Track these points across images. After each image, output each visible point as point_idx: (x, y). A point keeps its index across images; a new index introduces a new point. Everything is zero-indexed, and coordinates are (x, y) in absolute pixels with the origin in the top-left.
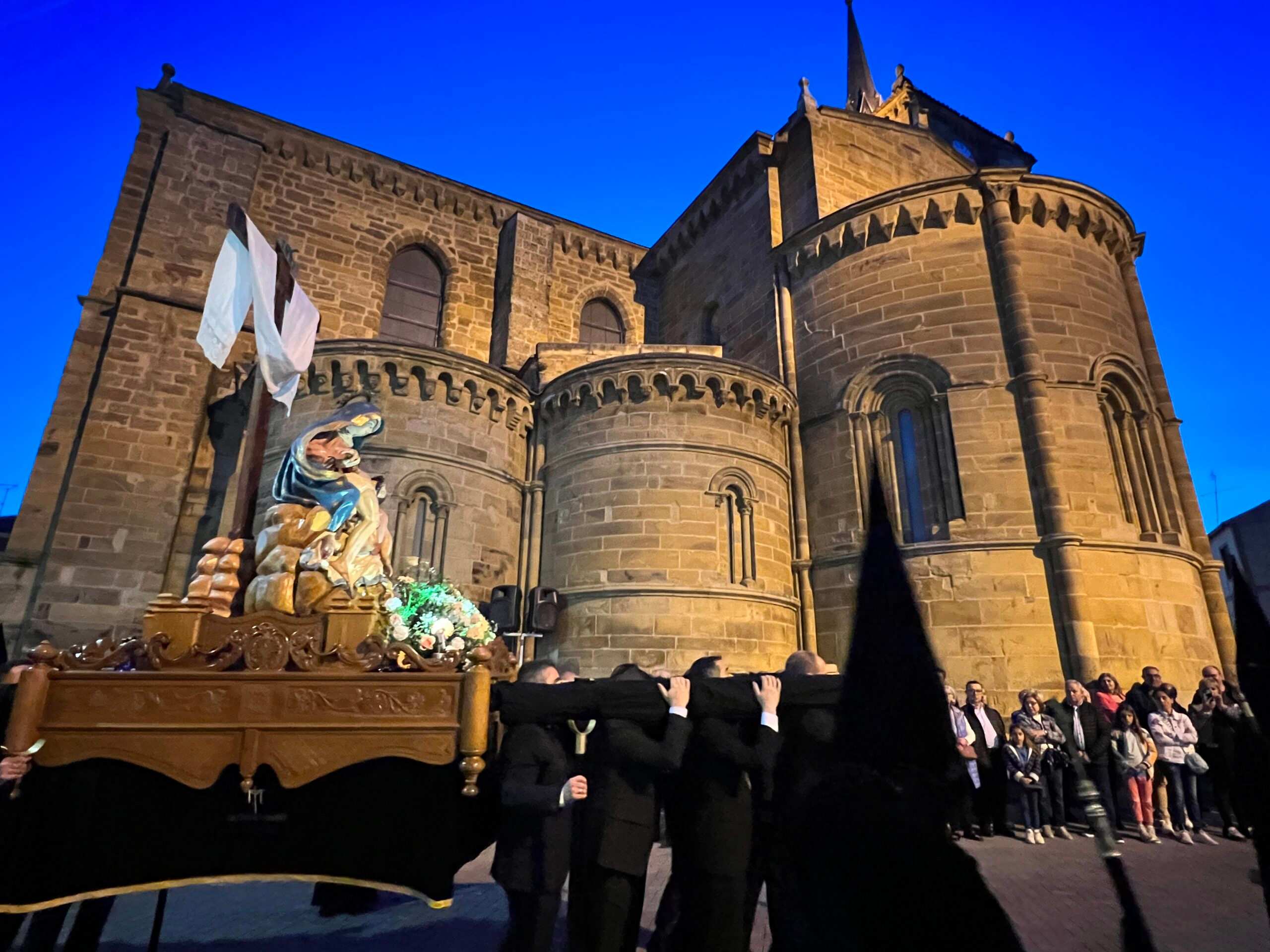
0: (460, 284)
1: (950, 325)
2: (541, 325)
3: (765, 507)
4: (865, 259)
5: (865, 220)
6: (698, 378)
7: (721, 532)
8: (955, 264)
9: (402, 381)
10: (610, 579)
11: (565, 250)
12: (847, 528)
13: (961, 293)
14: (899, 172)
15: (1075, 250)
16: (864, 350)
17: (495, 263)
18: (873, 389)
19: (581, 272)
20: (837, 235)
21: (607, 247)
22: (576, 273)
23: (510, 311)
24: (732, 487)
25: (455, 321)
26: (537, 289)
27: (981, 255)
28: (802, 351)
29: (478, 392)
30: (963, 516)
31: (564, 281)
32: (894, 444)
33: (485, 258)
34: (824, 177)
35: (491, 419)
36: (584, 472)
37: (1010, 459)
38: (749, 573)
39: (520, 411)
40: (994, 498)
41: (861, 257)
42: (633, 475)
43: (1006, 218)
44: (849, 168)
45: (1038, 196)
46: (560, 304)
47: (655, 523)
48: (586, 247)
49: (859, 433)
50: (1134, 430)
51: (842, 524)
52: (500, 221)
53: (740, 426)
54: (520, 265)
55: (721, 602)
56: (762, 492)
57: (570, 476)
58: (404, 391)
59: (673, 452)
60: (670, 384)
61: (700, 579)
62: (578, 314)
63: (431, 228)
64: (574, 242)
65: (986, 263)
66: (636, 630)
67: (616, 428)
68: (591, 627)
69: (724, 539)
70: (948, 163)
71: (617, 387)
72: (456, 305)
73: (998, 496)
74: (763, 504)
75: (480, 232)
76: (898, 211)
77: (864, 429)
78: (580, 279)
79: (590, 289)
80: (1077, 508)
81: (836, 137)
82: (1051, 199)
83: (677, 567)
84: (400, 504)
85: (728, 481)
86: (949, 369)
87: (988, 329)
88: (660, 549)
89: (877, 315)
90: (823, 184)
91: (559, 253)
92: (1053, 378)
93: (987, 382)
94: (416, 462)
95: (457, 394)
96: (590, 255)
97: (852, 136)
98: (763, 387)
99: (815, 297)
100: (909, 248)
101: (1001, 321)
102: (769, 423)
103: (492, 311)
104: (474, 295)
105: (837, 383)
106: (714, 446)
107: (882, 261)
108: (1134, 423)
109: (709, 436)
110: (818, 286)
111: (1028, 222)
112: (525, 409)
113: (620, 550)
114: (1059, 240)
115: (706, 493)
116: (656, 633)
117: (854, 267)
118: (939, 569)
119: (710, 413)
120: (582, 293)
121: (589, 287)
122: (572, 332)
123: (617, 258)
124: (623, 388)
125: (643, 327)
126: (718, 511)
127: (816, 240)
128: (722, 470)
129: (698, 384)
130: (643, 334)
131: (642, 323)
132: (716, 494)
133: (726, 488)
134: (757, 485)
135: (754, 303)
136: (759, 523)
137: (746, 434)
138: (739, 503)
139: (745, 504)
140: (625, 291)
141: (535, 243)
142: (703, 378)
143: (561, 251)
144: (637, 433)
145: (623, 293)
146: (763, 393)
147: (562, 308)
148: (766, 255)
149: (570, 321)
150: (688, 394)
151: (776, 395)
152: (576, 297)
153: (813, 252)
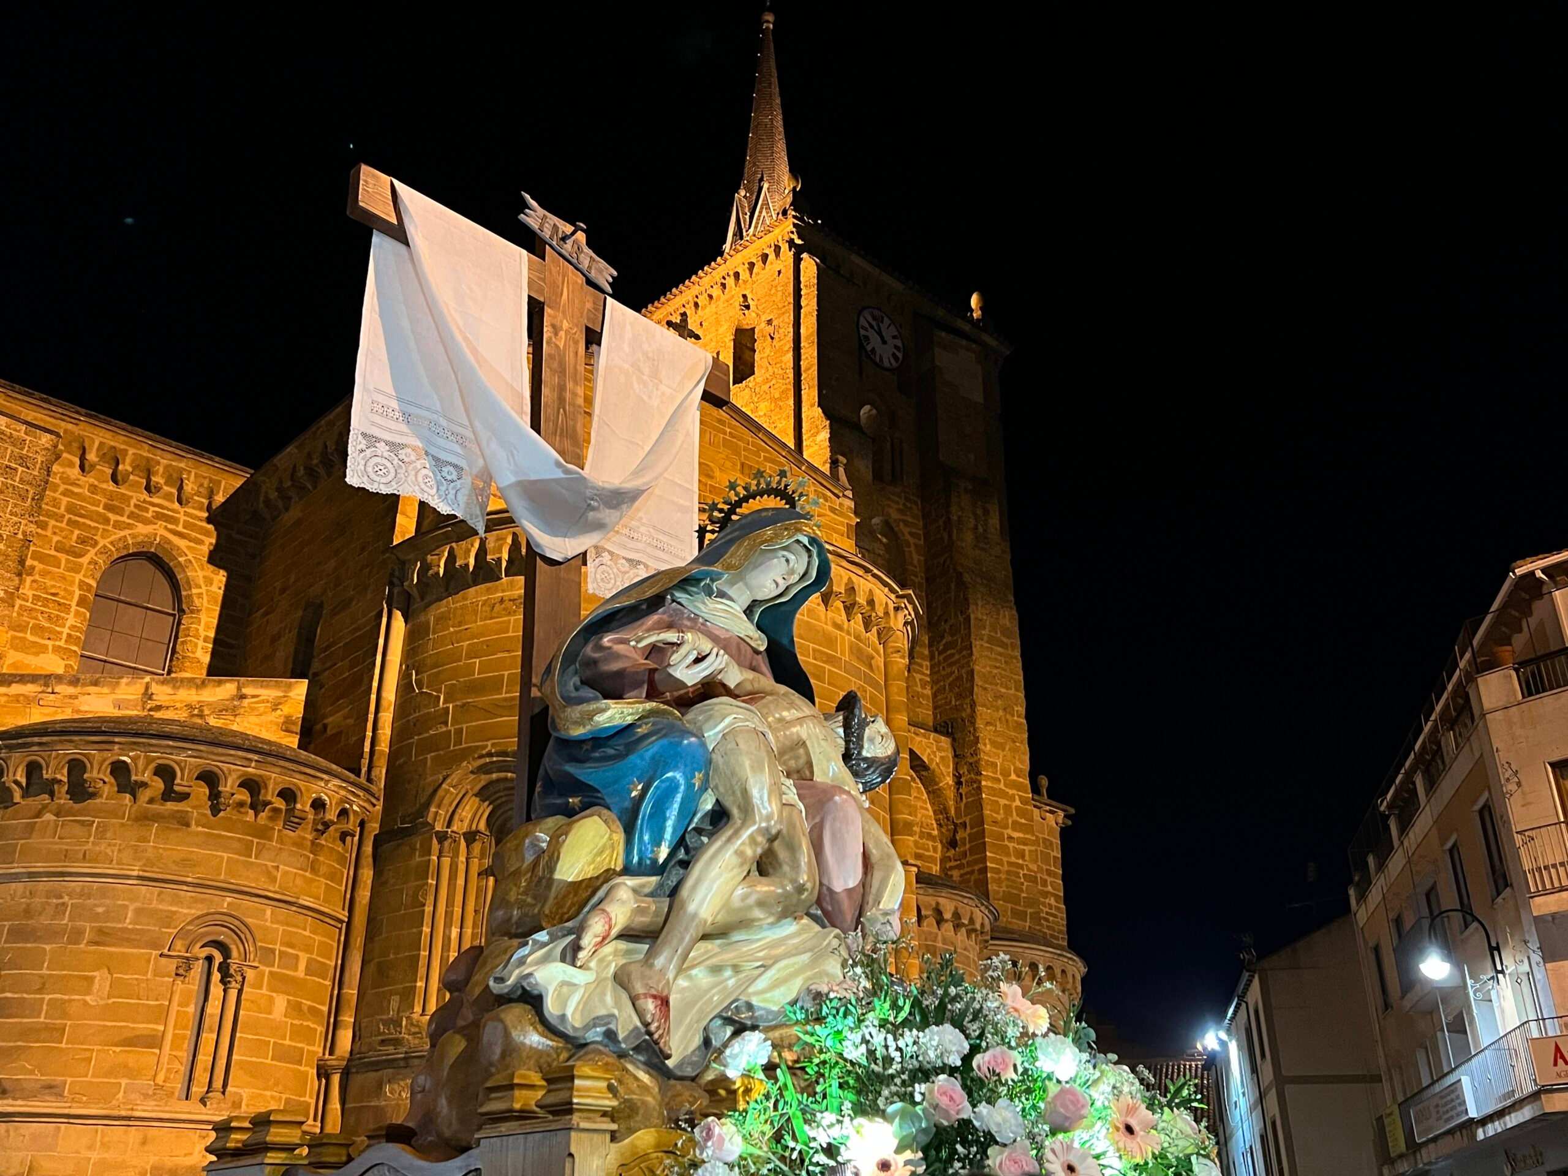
3: (274, 974)
4: (499, 595)
5: (505, 539)
6: (182, 771)
7: (183, 1016)
11: (82, 468)
12: (401, 1010)
16: (472, 735)
18: (476, 795)
19: (110, 508)
20: (468, 551)
21: (167, 467)
22: (101, 510)
24: (215, 944)
26: (2, 546)
28: (404, 717)
31: (70, 522)
32: (496, 881)
38: (218, 1083)
41: (496, 591)
42: (45, 921)
46: (56, 564)
47: (64, 1002)
48: (125, 467)
49: (446, 861)
51: (396, 1001)
53: (248, 845)
55: (152, 1132)
56: (270, 951)
59: (120, 886)
60: (134, 778)
61: (120, 1095)
64: (102, 457)
67: (35, 841)
69: (185, 1028)
74: (267, 969)
77: (456, 854)
78: (107, 521)
79: (124, 538)
83: (86, 1076)
85: (204, 935)
88: (63, 1045)
89: (497, 685)
96: (132, 477)
98: (297, 781)
99: (431, 636)
102: (309, 837)
105: (430, 779)
106: (189, 880)
109: (186, 862)
110: (438, 620)
115: (161, 955)
117: (485, 603)
119: (197, 825)
120: (105, 546)
121: (122, 533)
122: (72, 614)
123: (185, 487)
124: (59, 777)
125: (218, 609)
126: (183, 982)
127: (443, 551)
128: (198, 917)
129: (182, 779)
130: (215, 621)
131: (216, 602)
132: (179, 957)
133: (202, 947)
134: (261, 941)
135: (360, 622)
136: (252, 1002)
137: (256, 858)
138: (224, 969)
139: (232, 971)
140: (192, 544)
141: (13, 465)
142: (190, 771)
143: (77, 470)
144: (67, 851)
145: (189, 547)
146: (298, 794)
147: (61, 570)
148: (383, 552)
149: (72, 593)
150: (163, 794)
151: (326, 794)
152: (93, 551)
153: (436, 569)
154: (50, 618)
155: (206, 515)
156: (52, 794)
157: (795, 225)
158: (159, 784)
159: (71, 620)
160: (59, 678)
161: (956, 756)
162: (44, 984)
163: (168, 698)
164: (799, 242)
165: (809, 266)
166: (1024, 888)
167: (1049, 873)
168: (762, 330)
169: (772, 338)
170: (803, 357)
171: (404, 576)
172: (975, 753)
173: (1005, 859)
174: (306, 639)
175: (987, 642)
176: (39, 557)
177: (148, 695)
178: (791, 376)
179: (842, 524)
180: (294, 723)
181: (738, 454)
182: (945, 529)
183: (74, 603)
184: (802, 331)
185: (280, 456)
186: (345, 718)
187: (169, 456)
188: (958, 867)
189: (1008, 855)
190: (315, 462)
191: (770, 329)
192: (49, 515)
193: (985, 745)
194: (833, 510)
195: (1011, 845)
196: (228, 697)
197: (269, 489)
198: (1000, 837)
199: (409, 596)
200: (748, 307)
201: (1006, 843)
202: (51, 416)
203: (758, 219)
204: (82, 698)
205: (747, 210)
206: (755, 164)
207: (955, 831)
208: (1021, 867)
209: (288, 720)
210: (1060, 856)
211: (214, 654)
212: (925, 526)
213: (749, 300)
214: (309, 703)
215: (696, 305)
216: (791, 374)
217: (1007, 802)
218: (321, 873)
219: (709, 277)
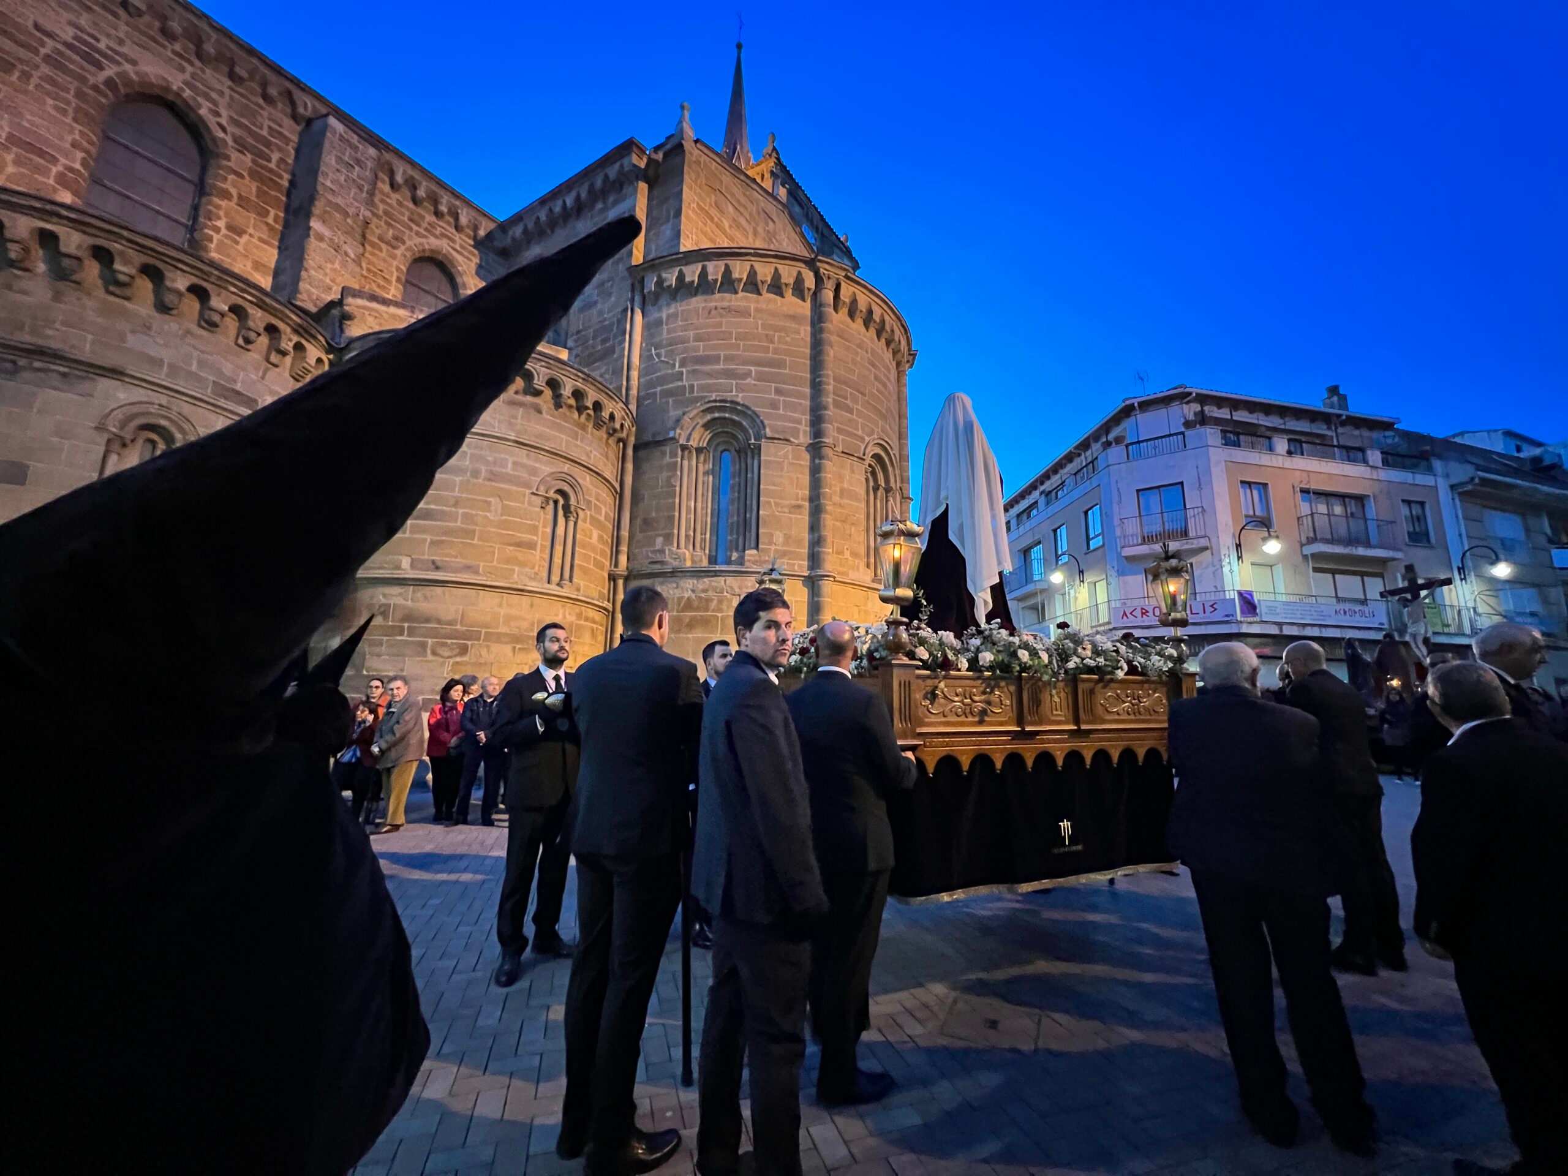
0: (231, 177)
1: (773, 385)
2: (351, 266)
3: (591, 515)
4: (713, 304)
5: (720, 268)
6: (538, 375)
7: (543, 532)
8: (786, 332)
9: (122, 278)
10: (413, 566)
11: (393, 186)
12: (664, 544)
13: (786, 360)
14: (755, 233)
15: (871, 349)
16: (702, 388)
17: (290, 168)
18: (703, 426)
19: (411, 220)
20: (694, 272)
21: (449, 202)
22: (405, 219)
23: (308, 236)
24: (560, 492)
25: (221, 224)
26: (349, 220)
27: (806, 331)
28: (646, 374)
29: (251, 324)
30: (757, 547)
31: (388, 223)
32: (713, 477)
33: (275, 156)
34: (690, 212)
35: (268, 360)
37: (799, 507)
38: (567, 575)
39: (313, 362)
40: (781, 535)
41: (711, 301)
43: (830, 305)
44: (714, 212)
45: (854, 293)
46: (381, 250)
47: (472, 515)
48: (421, 193)
49: (686, 463)
50: (883, 501)
51: (659, 540)
52: (302, 116)
53: (576, 434)
54: (328, 183)
55: (537, 601)
56: (589, 502)
58: (127, 292)
59: (502, 446)
61: (515, 576)
62: (404, 269)
63: (186, 83)
64: (406, 181)
65: (809, 339)
66: (439, 621)
68: (385, 614)
69: (546, 541)
70: (795, 240)
72: (223, 203)
73: (785, 534)
74: (588, 513)
75: (270, 119)
76: (748, 268)
77: (690, 459)
78: (411, 229)
79: (422, 244)
80: (838, 553)
81: (707, 179)
82: (863, 301)
83: (492, 562)
84: (109, 441)
85: (557, 485)
86: (766, 422)
87: (803, 396)
88: (475, 542)
89: (716, 359)
90: (688, 217)
91: (387, 188)
92: (838, 448)
93: (792, 439)
94: (142, 391)
95: (216, 318)
96: (425, 204)
97: (722, 182)
98: (603, 398)
99: (664, 326)
100: (752, 306)
101: (811, 393)
102: (605, 436)
103: (279, 227)
104: (253, 198)
105: (674, 413)
106: (543, 447)
107: (729, 310)
108: (884, 496)
109: (542, 437)
110: (668, 317)
111: (843, 314)
112: (319, 361)
113: (429, 537)
114: (862, 337)
115: (533, 494)
116: (462, 625)
117: (703, 308)
118: (731, 588)
119: (548, 414)
120: (410, 246)
121: (421, 241)
122: (393, 286)
123: (460, 219)
126: (544, 513)
127: (674, 271)
128: (553, 473)
129: (538, 380)
132: (540, 496)
133: (554, 492)
134: (585, 495)
136: (583, 530)
137: (580, 441)
138: (567, 509)
139: (570, 510)
140: (466, 260)
141: (352, 163)
142: (543, 376)
143: (390, 187)
145: (465, 263)
146: (603, 406)
147: (384, 255)
149: (392, 273)
150: (524, 390)
151: (616, 411)
152: (403, 248)
153: (669, 281)
154: (379, 286)
155: (472, 243)
159: (393, 291)
183: (394, 279)
187: (449, 193)
197: (515, 232)
199: (644, 301)
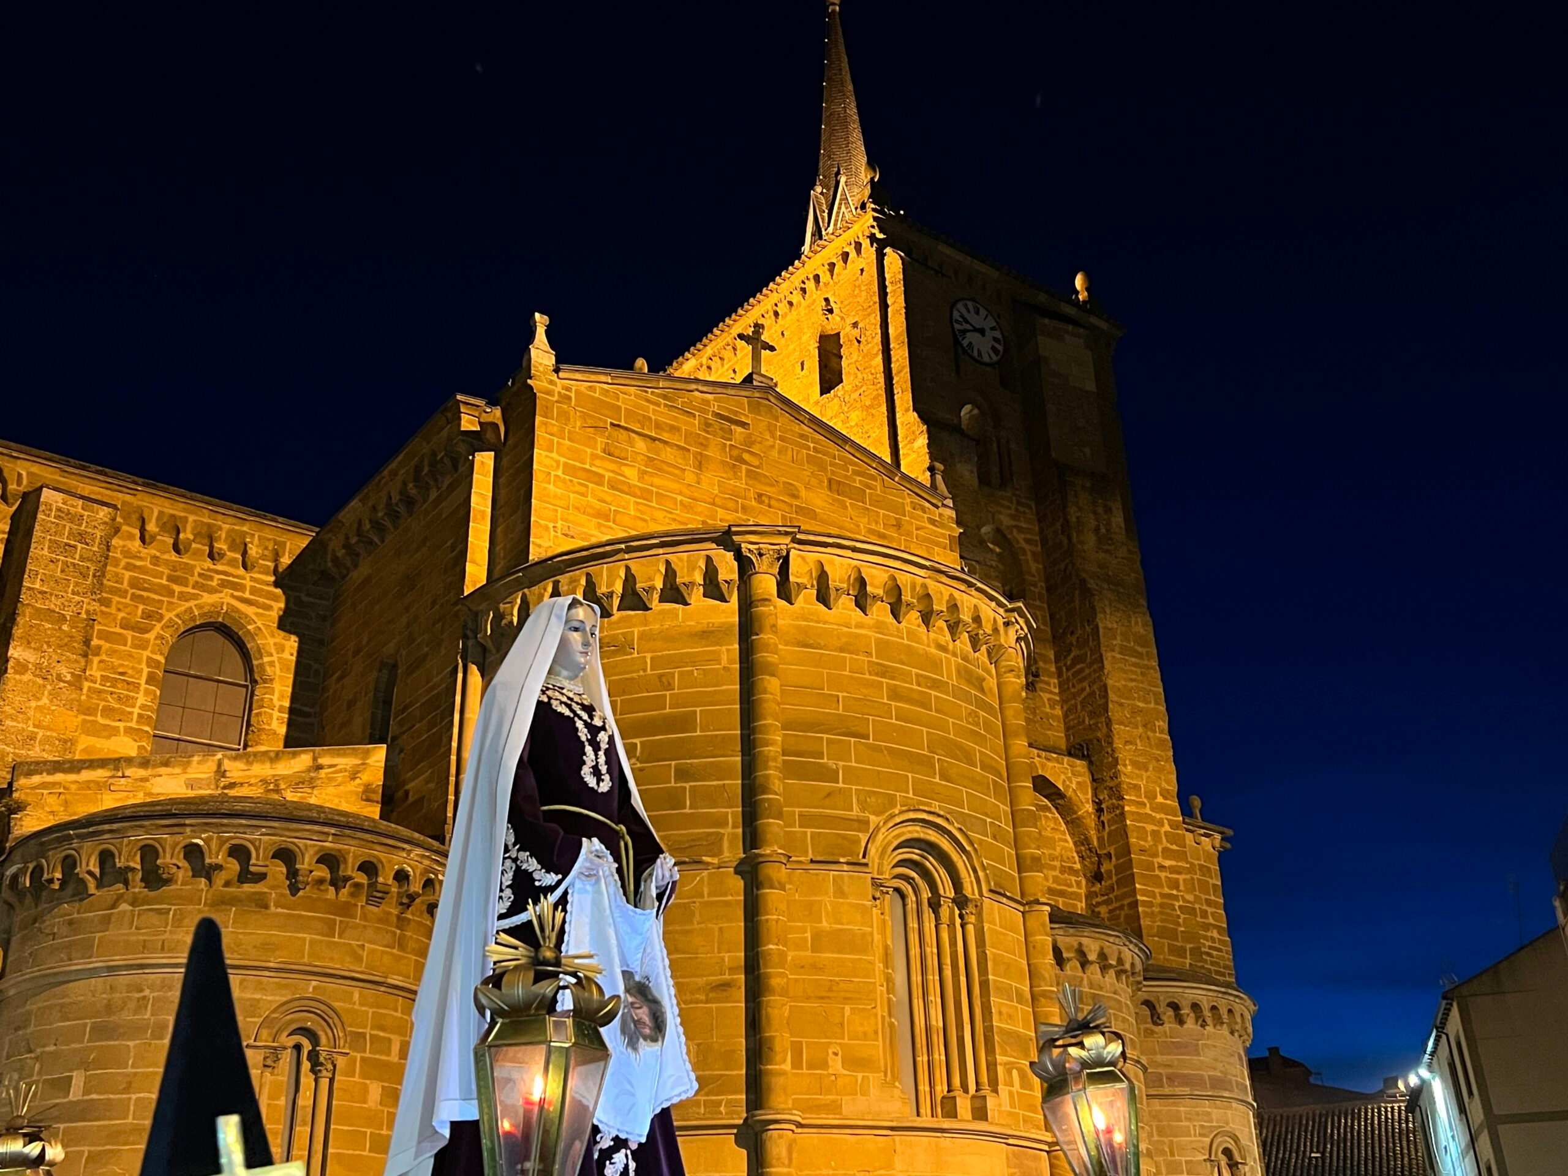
1: (673, 763)
3: (363, 1059)
5: (577, 581)
6: (257, 850)
8: (694, 663)
11: (143, 539)
13: (695, 712)
15: (879, 642)
19: (174, 579)
21: (229, 532)
22: (164, 582)
23: (6, 670)
24: (303, 1030)
27: (730, 651)
31: (134, 597)
36: (50, 1007)
37: (725, 986)
42: (127, 1016)
43: (765, 601)
44: (602, 466)
45: (821, 566)
46: (121, 641)
48: (187, 535)
50: (954, 925)
53: (331, 925)
54: (37, 585)
56: (361, 1036)
57: (29, 1013)
60: (208, 861)
62: (161, 657)
64: (163, 527)
65: (736, 666)
67: (112, 933)
69: (277, 1122)
71: (120, 864)
74: (359, 1056)
76: (623, 573)
78: (171, 593)
79: (190, 609)
80: (812, 1066)
81: (584, 416)
82: (841, 569)
85: (292, 1021)
87: (725, 772)
91: (136, 545)
92: (806, 853)
93: (704, 858)
96: (194, 545)
98: (378, 854)
100: (636, 632)
102: (395, 910)
106: (271, 965)
108: (957, 912)
109: (267, 947)
111: (806, 602)
113: (86, 1149)
114: (853, 630)
119: (277, 906)
120: (171, 619)
121: (187, 605)
122: (142, 693)
123: (249, 552)
124: (132, 864)
125: (291, 676)
126: (272, 1074)
127: (516, 599)
128: (284, 1004)
129: (258, 859)
130: (290, 690)
131: (288, 669)
132: (266, 1047)
133: (289, 1035)
134: (350, 1026)
135: (435, 680)
136: (345, 1090)
137: (340, 937)
138: (313, 1056)
139: (322, 1059)
140: (261, 611)
141: (72, 543)
142: (265, 850)
143: (138, 542)
144: (145, 941)
145: (257, 614)
146: (380, 867)
147: (127, 648)
148: (455, 604)
149: (140, 671)
150: (239, 876)
151: (409, 865)
152: (158, 626)
153: (509, 617)
154: (120, 699)
155: (273, 579)
156: (126, 883)
157: (875, 219)
158: (234, 866)
159: (141, 699)
160: (129, 761)
161: (1094, 780)
162: (130, 1083)
163: (241, 774)
164: (880, 236)
165: (893, 260)
166: (1181, 921)
167: (1209, 903)
168: (847, 335)
169: (859, 342)
170: (893, 359)
171: (478, 629)
172: (1115, 776)
173: (1157, 891)
174: (384, 701)
175: (1120, 653)
176: (105, 636)
177: (221, 773)
178: (882, 380)
179: (943, 535)
180: (374, 791)
181: (824, 470)
182: (1063, 532)
183: (143, 681)
184: (891, 331)
185: (342, 514)
186: (427, 782)
187: (230, 520)
188: (1107, 902)
189: (1161, 886)
190: (380, 514)
191: (856, 332)
192: (114, 591)
193: (1125, 765)
194: (932, 522)
195: (1163, 875)
196: (304, 768)
197: (336, 545)
198: (1150, 867)
199: (484, 649)
200: (831, 311)
201: (1157, 872)
202: (107, 489)
203: (837, 216)
204: (153, 781)
205: (824, 207)
206: (830, 158)
207: (1100, 864)
208: (1176, 898)
209: (368, 789)
210: (1219, 883)
211: (290, 724)
212: (1041, 531)
213: (832, 304)
214: (390, 770)
215: (776, 314)
216: (881, 379)
217: (1155, 828)
218: (409, 950)
219: (787, 283)
